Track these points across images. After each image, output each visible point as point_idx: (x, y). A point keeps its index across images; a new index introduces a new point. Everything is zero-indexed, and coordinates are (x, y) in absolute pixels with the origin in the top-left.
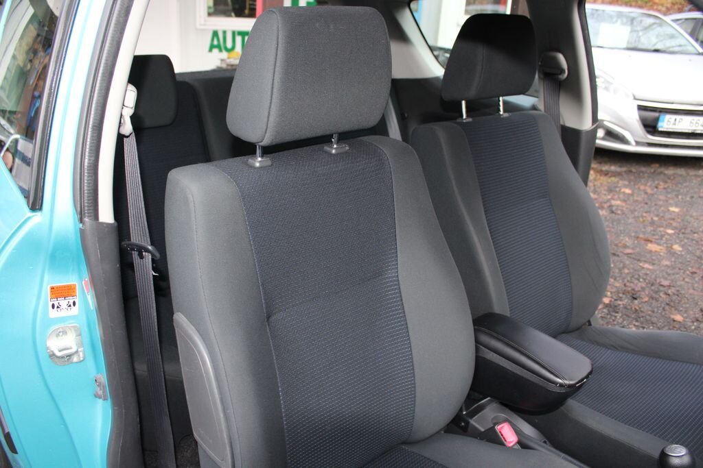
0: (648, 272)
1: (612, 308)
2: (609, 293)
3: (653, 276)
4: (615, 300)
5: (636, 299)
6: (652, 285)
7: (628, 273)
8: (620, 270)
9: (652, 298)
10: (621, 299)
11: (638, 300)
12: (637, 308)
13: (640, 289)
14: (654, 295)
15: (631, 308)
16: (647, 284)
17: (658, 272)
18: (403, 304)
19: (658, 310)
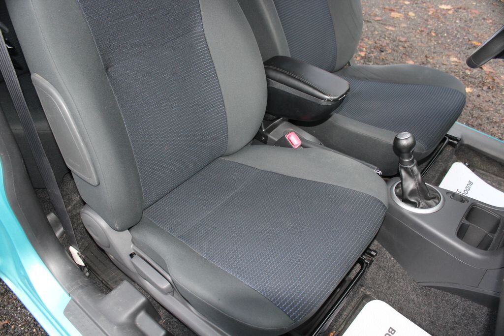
0: (391, 33)
1: (366, 59)
2: (364, 49)
3: (395, 35)
4: (369, 53)
5: (383, 52)
6: (394, 41)
7: (377, 34)
8: (372, 32)
9: (394, 50)
10: (372, 52)
11: (385, 52)
12: (384, 58)
13: (386, 45)
14: (395, 48)
15: (380, 58)
16: (390, 41)
17: (398, 32)
18: (210, 53)
19: (398, 58)
